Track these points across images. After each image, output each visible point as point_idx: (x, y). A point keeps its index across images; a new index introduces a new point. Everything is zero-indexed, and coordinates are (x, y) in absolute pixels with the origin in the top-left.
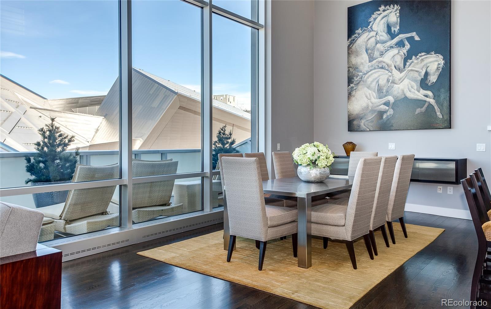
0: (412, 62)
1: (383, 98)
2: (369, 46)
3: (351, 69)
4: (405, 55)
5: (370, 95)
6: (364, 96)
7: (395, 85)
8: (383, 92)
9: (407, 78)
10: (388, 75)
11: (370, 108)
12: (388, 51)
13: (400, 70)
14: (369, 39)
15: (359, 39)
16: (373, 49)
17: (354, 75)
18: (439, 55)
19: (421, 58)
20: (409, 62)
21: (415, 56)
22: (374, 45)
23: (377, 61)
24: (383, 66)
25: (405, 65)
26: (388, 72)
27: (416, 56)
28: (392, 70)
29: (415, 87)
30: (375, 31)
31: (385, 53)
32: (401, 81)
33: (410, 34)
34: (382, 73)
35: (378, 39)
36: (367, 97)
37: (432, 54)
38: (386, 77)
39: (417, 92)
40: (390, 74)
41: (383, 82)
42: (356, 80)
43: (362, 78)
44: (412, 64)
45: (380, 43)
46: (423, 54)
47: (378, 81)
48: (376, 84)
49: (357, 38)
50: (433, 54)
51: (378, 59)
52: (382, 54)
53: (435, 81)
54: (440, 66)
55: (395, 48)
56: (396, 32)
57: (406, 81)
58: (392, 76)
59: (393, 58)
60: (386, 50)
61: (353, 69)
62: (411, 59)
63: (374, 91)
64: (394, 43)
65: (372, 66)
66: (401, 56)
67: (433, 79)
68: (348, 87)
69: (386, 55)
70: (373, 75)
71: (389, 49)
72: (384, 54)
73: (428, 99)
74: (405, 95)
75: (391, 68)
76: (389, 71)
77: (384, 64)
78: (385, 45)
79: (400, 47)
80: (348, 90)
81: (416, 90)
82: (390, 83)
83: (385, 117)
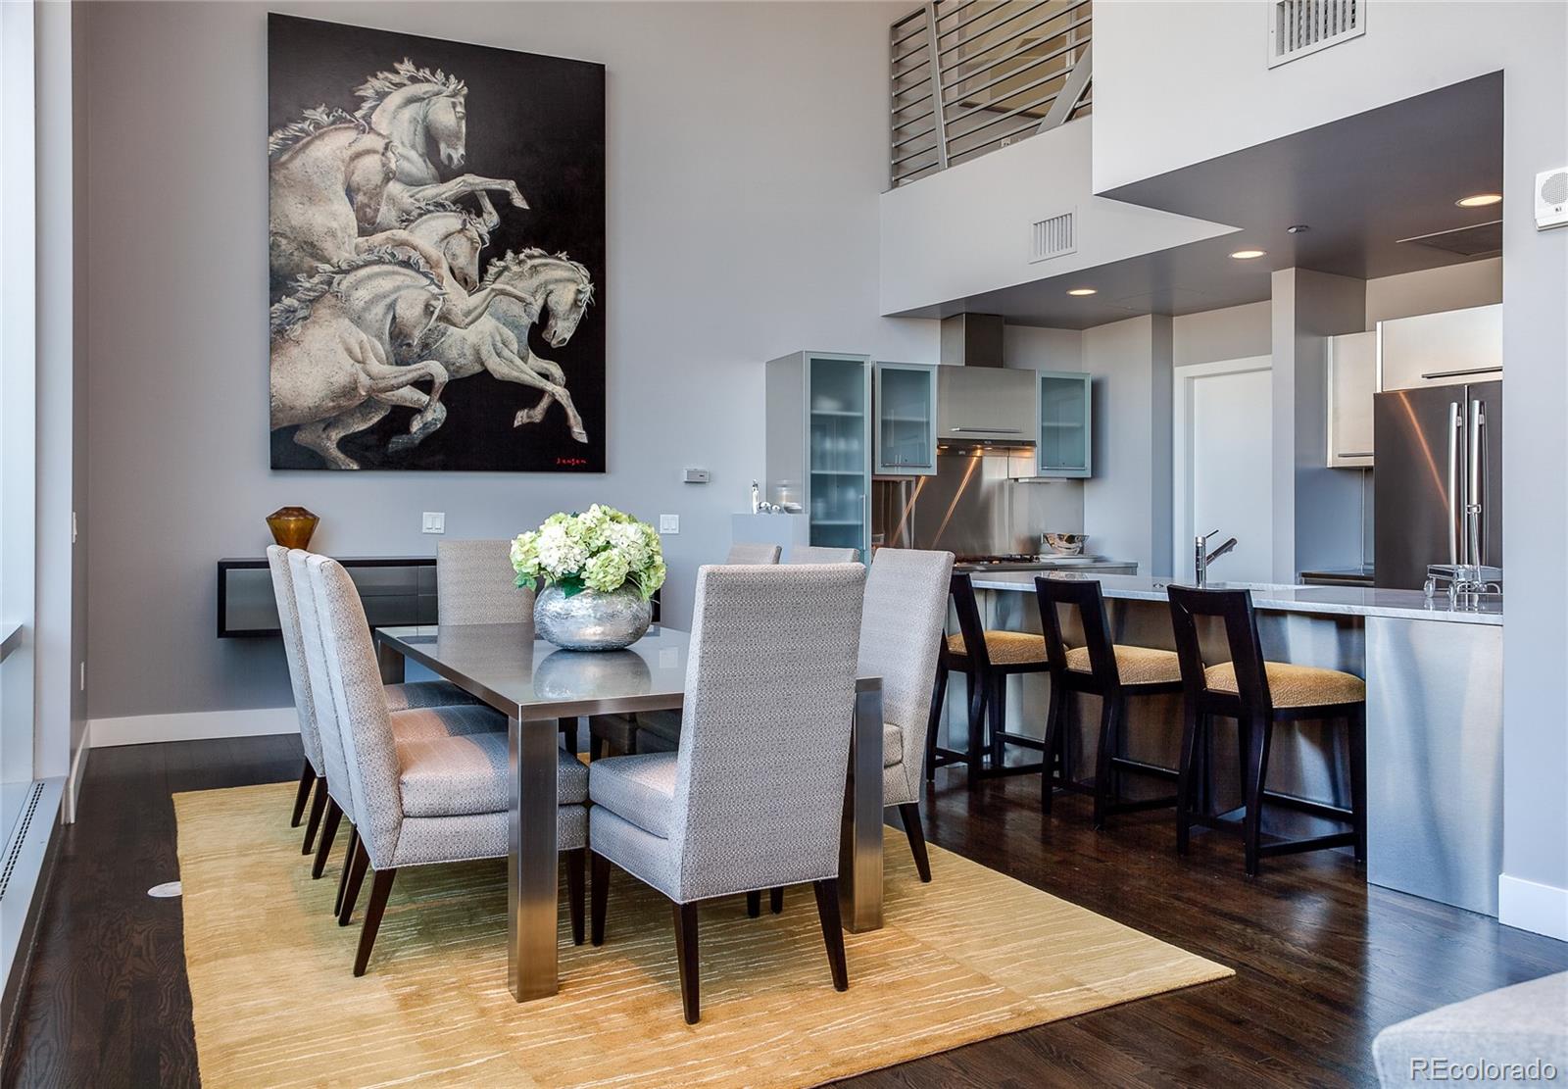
0: (506, 268)
1: (409, 365)
2: (357, 178)
3: (284, 242)
4: (484, 243)
5: (361, 348)
6: (340, 349)
7: (452, 327)
8: (409, 345)
9: (491, 315)
10: (429, 291)
11: (364, 394)
12: (429, 215)
13: (464, 282)
14: (358, 155)
15: (318, 142)
16: (376, 194)
17: (298, 266)
18: (581, 266)
19: (530, 263)
20: (495, 266)
21: (513, 252)
22: (378, 179)
23: (388, 238)
24: (410, 258)
25: (483, 271)
26: (429, 282)
27: (517, 252)
28: (443, 278)
29: (515, 347)
30: (379, 134)
31: (417, 219)
32: (470, 318)
33: (498, 181)
34: (408, 281)
35: (393, 166)
36: (350, 352)
37: (560, 259)
38: (424, 296)
39: (518, 361)
40: (436, 291)
41: (410, 310)
42: (308, 285)
43: (330, 283)
44: (506, 273)
45: (399, 180)
46: (536, 251)
47: (392, 306)
48: (386, 313)
49: (309, 138)
50: (564, 258)
51: (394, 231)
52: (407, 220)
53: (568, 336)
54: (581, 296)
55: (451, 211)
56: (455, 161)
57: (487, 323)
58: (441, 298)
59: (446, 241)
60: (419, 208)
61: (294, 245)
62: (501, 258)
63: (380, 339)
64: (447, 195)
65: (370, 250)
66: (471, 240)
67: (563, 329)
68: (272, 305)
69: (423, 227)
70: (375, 283)
71: (431, 208)
72: (413, 221)
73: (549, 386)
74: (482, 364)
75: (439, 271)
76: (432, 279)
77: (415, 255)
78: (417, 193)
79: (469, 213)
80: (271, 318)
81: (516, 352)
82: (436, 320)
83: (416, 425)
